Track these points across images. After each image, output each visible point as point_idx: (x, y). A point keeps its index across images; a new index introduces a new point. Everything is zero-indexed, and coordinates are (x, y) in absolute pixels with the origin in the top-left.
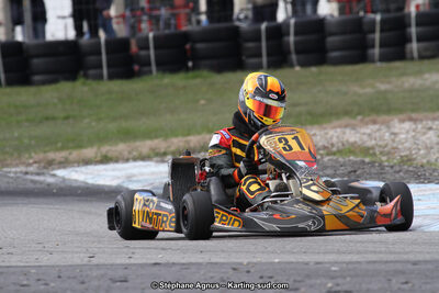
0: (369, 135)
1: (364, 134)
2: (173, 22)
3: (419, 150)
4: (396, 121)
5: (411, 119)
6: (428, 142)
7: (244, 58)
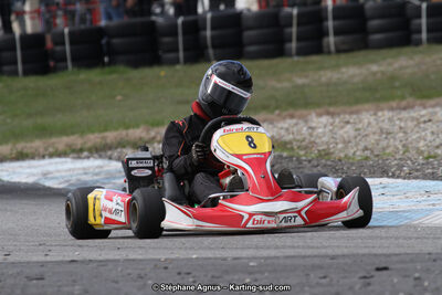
0: (287, 129)
1: (282, 128)
2: (88, 16)
3: (337, 144)
4: (314, 115)
5: (328, 113)
6: (345, 136)
7: (160, 53)
